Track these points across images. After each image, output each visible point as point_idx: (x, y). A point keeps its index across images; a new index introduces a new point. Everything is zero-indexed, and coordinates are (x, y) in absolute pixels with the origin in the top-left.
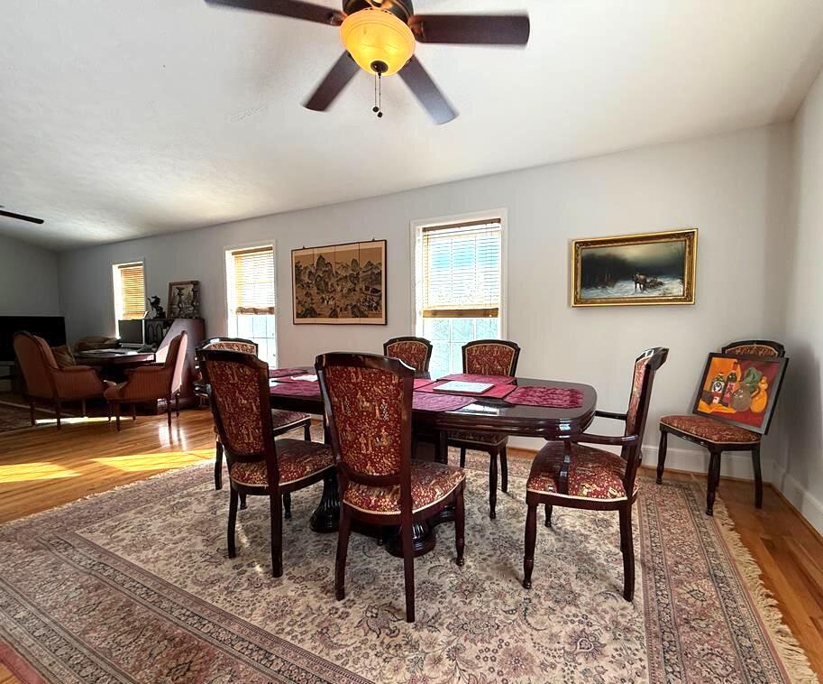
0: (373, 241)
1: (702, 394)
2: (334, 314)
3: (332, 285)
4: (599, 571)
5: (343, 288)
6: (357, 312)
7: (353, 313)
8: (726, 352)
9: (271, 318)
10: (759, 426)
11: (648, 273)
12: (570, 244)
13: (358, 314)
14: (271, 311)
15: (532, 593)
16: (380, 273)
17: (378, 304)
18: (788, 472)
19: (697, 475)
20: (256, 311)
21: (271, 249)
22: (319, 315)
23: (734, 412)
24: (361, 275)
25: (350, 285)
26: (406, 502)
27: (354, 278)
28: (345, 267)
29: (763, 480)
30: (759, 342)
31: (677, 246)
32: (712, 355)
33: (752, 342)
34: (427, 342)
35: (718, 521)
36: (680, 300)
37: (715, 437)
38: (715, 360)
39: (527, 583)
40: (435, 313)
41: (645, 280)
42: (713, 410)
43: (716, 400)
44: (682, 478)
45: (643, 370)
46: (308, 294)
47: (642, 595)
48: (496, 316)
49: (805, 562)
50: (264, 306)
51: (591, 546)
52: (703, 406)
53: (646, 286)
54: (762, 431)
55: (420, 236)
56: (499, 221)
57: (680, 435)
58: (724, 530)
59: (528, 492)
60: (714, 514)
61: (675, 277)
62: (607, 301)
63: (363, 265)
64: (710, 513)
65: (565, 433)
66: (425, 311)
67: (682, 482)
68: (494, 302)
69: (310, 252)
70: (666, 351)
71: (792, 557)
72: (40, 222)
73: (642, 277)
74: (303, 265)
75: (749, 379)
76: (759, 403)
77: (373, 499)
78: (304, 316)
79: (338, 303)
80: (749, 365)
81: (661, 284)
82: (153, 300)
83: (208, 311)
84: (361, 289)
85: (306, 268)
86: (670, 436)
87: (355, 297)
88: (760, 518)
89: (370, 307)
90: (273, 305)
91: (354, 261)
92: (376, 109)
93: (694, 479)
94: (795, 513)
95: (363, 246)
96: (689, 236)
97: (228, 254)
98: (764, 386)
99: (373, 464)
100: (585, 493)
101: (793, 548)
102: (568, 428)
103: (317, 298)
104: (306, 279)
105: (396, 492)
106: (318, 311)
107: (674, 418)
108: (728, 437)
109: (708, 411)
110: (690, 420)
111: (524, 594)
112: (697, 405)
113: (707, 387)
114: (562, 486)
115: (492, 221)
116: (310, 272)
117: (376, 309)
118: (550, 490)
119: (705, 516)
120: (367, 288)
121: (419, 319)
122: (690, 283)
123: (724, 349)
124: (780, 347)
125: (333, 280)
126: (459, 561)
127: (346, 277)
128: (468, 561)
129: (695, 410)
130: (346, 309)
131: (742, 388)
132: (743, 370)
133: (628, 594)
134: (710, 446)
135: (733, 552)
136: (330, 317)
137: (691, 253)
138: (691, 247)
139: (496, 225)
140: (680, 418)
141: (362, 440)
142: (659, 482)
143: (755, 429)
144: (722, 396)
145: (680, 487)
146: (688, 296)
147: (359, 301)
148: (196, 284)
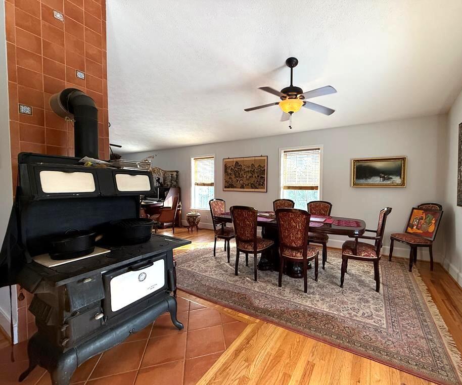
0: (261, 156)
1: (409, 225)
2: (242, 187)
3: (242, 174)
4: (366, 285)
5: (247, 175)
6: (253, 186)
7: (251, 187)
8: (420, 207)
9: (212, 188)
10: (431, 237)
11: (385, 174)
12: (351, 161)
13: (254, 187)
14: (212, 184)
15: (344, 289)
16: (265, 170)
17: (263, 183)
18: (445, 257)
19: (407, 259)
20: (204, 185)
21: (213, 157)
22: (235, 187)
23: (422, 232)
24: (256, 170)
25: (250, 175)
26: (305, 255)
27: (253, 172)
28: (249, 167)
29: (434, 261)
30: (432, 204)
31: (398, 163)
32: (413, 209)
33: (429, 204)
34: (292, 201)
35: (414, 274)
36: (400, 185)
37: (413, 241)
38: (415, 211)
39: (341, 286)
40: (289, 188)
41: (384, 177)
42: (414, 231)
43: (415, 227)
44: (399, 259)
45: (383, 215)
46: (230, 178)
47: (382, 291)
48: (317, 189)
49: (445, 287)
50: (210, 182)
51: (363, 278)
52: (409, 230)
53: (384, 179)
54: (432, 240)
55: (283, 154)
56: (319, 149)
57: (399, 241)
58: (415, 277)
59: (343, 255)
60: (412, 271)
61: (397, 176)
62: (368, 185)
63: (256, 166)
64: (410, 271)
65: (357, 234)
66: (284, 187)
67: (400, 261)
68: (317, 183)
69: (232, 160)
70: (391, 209)
71: (441, 285)
72: (121, 147)
73: (383, 175)
74: (228, 165)
75: (429, 218)
76: (432, 229)
77: (294, 254)
78: (228, 188)
79: (244, 182)
80: (428, 213)
81: (391, 178)
82: (157, 179)
83: (182, 184)
84: (255, 177)
85: (230, 167)
86: (395, 241)
87: (252, 181)
88: (432, 274)
89: (259, 184)
90: (213, 182)
91: (252, 164)
92: (290, 127)
93: (406, 260)
94: (447, 273)
95: (256, 158)
96: (404, 159)
97: (192, 159)
98: (434, 222)
99: (295, 243)
100: (363, 255)
101: (442, 283)
102: (358, 233)
103: (235, 180)
104: (230, 172)
105: (301, 252)
106: (235, 185)
107: (397, 234)
108: (418, 241)
109: (412, 232)
110: (403, 235)
111: (341, 289)
112: (407, 229)
113: (411, 222)
114: (355, 252)
115: (316, 149)
116: (232, 168)
117: (262, 185)
118: (351, 254)
119: (408, 272)
120: (258, 176)
121: (282, 189)
122: (404, 178)
123: (418, 206)
124: (440, 206)
125: (242, 172)
126: (316, 280)
127: (248, 171)
128: (319, 280)
129: (406, 231)
130: (248, 185)
131: (425, 222)
132: (426, 215)
133: (378, 290)
134: (411, 245)
135: (418, 283)
136: (241, 188)
137: (404, 166)
138: (404, 163)
139: (318, 151)
140: (399, 234)
141: (291, 235)
142: (390, 260)
143: (430, 239)
144: (417, 226)
145: (399, 263)
146: (403, 184)
147: (254, 182)
148: (177, 172)
